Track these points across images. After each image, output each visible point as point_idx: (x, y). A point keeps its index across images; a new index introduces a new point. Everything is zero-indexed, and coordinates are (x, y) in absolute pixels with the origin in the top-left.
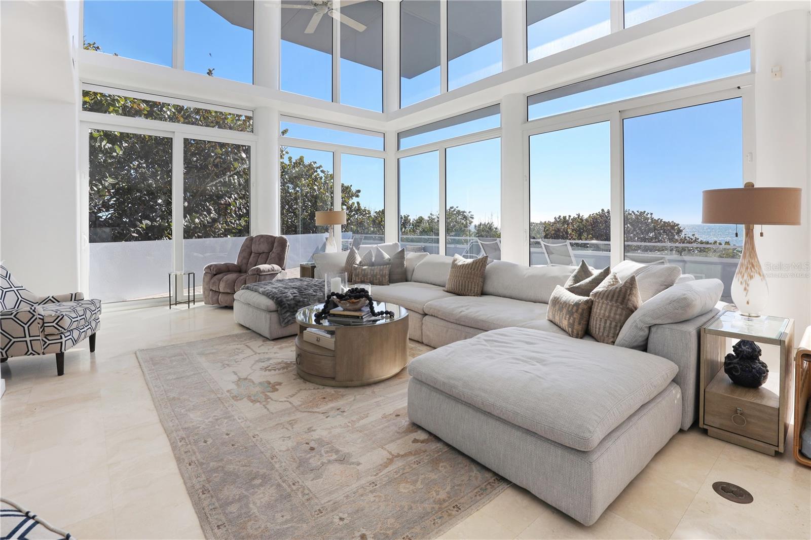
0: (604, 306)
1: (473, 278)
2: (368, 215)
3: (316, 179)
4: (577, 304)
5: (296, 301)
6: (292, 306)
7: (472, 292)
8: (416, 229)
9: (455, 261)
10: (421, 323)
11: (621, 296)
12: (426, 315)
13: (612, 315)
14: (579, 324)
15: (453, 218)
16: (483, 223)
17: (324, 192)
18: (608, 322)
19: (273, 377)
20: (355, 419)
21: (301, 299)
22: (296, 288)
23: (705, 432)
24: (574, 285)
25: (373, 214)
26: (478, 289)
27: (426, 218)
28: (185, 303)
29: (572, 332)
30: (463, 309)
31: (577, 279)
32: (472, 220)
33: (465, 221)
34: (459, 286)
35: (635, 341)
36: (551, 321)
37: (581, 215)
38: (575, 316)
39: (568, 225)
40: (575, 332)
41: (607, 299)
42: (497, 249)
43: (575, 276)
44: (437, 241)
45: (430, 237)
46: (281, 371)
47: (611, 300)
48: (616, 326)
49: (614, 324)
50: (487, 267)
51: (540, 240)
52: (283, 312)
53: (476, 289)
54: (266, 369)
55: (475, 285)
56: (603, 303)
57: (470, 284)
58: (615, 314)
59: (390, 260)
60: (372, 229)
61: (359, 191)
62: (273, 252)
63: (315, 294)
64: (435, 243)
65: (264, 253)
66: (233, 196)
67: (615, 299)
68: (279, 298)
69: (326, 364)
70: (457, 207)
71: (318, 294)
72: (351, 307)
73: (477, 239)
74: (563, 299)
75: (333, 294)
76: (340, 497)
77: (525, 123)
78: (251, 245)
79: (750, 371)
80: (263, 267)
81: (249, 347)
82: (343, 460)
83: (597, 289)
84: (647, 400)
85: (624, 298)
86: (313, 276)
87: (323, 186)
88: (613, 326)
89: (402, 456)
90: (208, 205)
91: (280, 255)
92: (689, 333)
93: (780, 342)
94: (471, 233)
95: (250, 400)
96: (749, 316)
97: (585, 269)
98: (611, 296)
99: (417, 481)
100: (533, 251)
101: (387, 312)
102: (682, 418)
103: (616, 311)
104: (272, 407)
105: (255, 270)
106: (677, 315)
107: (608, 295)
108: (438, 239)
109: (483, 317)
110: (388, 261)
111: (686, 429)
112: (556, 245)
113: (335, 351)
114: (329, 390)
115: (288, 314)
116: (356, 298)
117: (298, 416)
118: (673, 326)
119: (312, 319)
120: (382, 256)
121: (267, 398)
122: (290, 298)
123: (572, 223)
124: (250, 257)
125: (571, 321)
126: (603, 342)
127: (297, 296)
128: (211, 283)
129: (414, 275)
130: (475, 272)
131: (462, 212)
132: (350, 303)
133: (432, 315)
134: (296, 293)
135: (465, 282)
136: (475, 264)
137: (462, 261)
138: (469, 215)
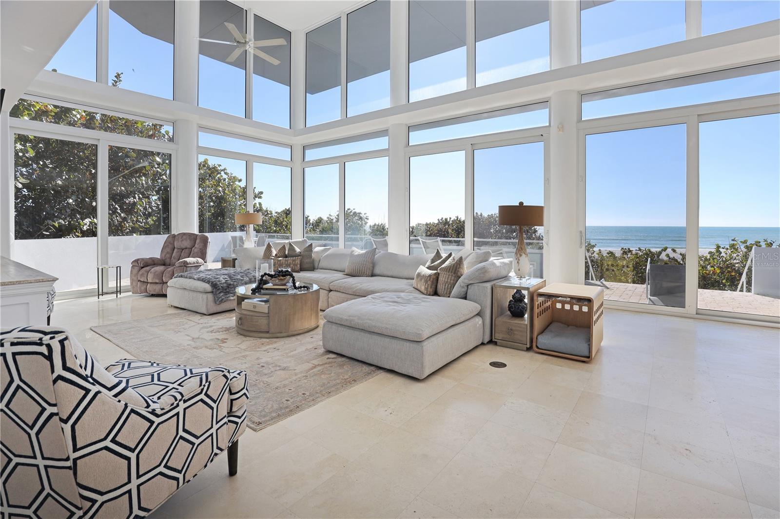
0: (445, 275)
1: (366, 264)
2: (270, 215)
3: (219, 180)
4: (430, 276)
5: (227, 284)
6: (225, 288)
7: (365, 274)
8: (316, 228)
9: (353, 251)
10: (327, 297)
11: (454, 269)
12: (332, 291)
13: (449, 280)
14: (431, 288)
15: (349, 218)
16: (377, 224)
17: (229, 194)
18: (447, 285)
19: (221, 336)
20: (287, 352)
21: (232, 283)
22: (226, 275)
23: (496, 343)
24: (433, 264)
25: (274, 214)
27: (325, 218)
28: (112, 293)
29: (427, 293)
30: (359, 284)
31: (433, 261)
32: (367, 221)
33: (361, 222)
34: (355, 270)
35: (460, 295)
36: (416, 288)
38: (428, 283)
39: (449, 225)
40: (429, 293)
41: (446, 272)
42: (385, 245)
43: (432, 260)
44: (337, 239)
45: (330, 236)
46: (224, 332)
47: (449, 272)
48: (451, 287)
49: (450, 286)
50: (376, 256)
51: (419, 238)
52: (218, 293)
53: (368, 272)
54: (212, 332)
55: (367, 269)
56: (444, 274)
57: (365, 267)
58: (451, 280)
59: (301, 253)
60: (275, 228)
61: (262, 193)
62: (196, 248)
63: (242, 279)
64: (335, 241)
65: (186, 248)
66: (136, 195)
67: (450, 271)
68: (213, 282)
69: (263, 322)
70: (354, 209)
71: (245, 279)
72: (279, 283)
73: (370, 237)
74: (423, 273)
75: (265, 274)
76: (287, 382)
77: (407, 147)
78: (174, 242)
79: (518, 308)
80: (189, 260)
81: (191, 321)
82: (284, 369)
83: (443, 266)
84: (458, 321)
85: (456, 270)
86: (234, 266)
87: (228, 187)
88: (449, 287)
89: (321, 365)
90: (114, 204)
91: (202, 250)
92: (487, 287)
93: (527, 289)
94: (366, 232)
95: (208, 348)
96: (521, 278)
97: (438, 255)
98: (450, 270)
99: (331, 373)
100: (412, 245)
101: (304, 287)
102: (483, 336)
103: (451, 278)
104: (226, 350)
105: (182, 262)
106: (483, 278)
107: (448, 269)
108: (338, 237)
109: (372, 289)
110: (299, 255)
111: (486, 342)
112: (430, 241)
113: (268, 313)
114: (265, 340)
115: (222, 294)
116: (283, 276)
117: (247, 353)
118: (480, 284)
119: (250, 293)
120: (294, 250)
121: (220, 347)
122: (223, 282)
123: (452, 224)
124: (173, 253)
125: (426, 286)
126: (444, 296)
127: (228, 280)
128: (139, 275)
129: (320, 264)
130: (367, 260)
131: (358, 213)
132: (279, 279)
133: (336, 291)
134: (227, 278)
135: (360, 267)
136: (367, 253)
137: (358, 252)
138: (365, 216)
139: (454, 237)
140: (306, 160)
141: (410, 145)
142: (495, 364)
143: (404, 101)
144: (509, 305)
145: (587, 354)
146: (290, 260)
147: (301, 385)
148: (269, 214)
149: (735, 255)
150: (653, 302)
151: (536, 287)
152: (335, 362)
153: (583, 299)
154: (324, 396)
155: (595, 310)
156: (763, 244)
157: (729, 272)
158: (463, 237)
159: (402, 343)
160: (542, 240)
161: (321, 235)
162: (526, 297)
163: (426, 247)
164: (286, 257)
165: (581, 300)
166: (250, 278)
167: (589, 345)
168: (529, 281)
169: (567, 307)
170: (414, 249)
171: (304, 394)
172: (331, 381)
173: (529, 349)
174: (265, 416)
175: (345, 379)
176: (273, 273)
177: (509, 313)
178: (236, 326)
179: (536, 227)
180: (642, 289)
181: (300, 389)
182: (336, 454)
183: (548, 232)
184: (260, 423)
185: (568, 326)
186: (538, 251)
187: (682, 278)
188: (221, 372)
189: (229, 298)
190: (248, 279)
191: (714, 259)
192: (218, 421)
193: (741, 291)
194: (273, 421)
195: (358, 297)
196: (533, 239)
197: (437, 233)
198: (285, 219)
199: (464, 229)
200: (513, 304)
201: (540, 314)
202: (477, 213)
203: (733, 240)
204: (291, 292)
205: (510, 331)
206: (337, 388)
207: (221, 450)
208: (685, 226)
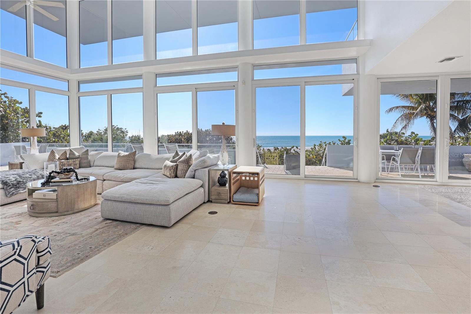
0: (181, 165)
1: (129, 162)
2: (49, 130)
4: (172, 166)
5: (17, 181)
6: (15, 184)
7: (129, 168)
8: (88, 139)
9: (119, 154)
10: (102, 185)
11: (187, 161)
12: (105, 180)
13: (184, 168)
14: (173, 173)
16: (134, 135)
17: (10, 113)
18: (183, 171)
19: (15, 220)
20: (74, 223)
21: (21, 180)
22: (15, 175)
23: (211, 202)
24: (173, 160)
26: (132, 166)
27: (95, 132)
29: (171, 177)
31: (174, 157)
32: (127, 134)
33: (122, 134)
34: (122, 166)
35: (191, 176)
36: (164, 175)
37: (188, 131)
38: (172, 171)
39: (182, 136)
40: (172, 176)
42: (142, 149)
43: (173, 157)
44: (107, 146)
45: (100, 144)
46: (17, 217)
48: (185, 172)
50: (136, 156)
51: (164, 144)
52: (8, 188)
53: (131, 166)
54: (5, 218)
55: (130, 165)
57: (128, 164)
58: (185, 168)
59: (79, 156)
60: (54, 139)
61: (41, 113)
64: (105, 147)
68: (4, 180)
69: (52, 206)
70: (117, 126)
71: (33, 176)
72: (65, 177)
73: (131, 144)
74: (168, 165)
75: (53, 172)
76: (76, 243)
77: (155, 87)
79: (223, 181)
82: (73, 234)
83: (180, 160)
84: (190, 191)
86: (21, 168)
87: (8, 108)
88: (184, 172)
89: (101, 228)
92: (206, 171)
93: (228, 170)
94: (127, 141)
95: (4, 230)
96: (224, 165)
97: (177, 154)
98: (184, 162)
99: (109, 232)
100: (160, 149)
101: (85, 179)
102: (204, 198)
103: (185, 167)
104: (22, 229)
106: (204, 165)
107: (183, 162)
109: (135, 177)
110: (78, 157)
111: (206, 202)
112: (171, 146)
113: (57, 199)
114: (54, 218)
115: (12, 189)
116: (68, 172)
117: (40, 229)
118: (202, 169)
119: (39, 185)
120: (74, 154)
121: (16, 227)
122: (13, 180)
123: (184, 135)
125: (170, 173)
126: (181, 178)
127: (17, 179)
129: (94, 163)
130: (130, 159)
131: (121, 128)
132: (64, 175)
133: (108, 180)
134: (17, 177)
135: (125, 163)
136: (130, 155)
137: (123, 153)
138: (125, 130)
139: (185, 143)
140: (81, 91)
141: (157, 86)
142: (211, 213)
143: (153, 58)
144: (218, 180)
145: (257, 201)
146: (71, 161)
147: (88, 243)
149: (321, 149)
150: (286, 173)
151: (232, 169)
152: (112, 225)
153: (255, 173)
154: (105, 246)
155: (260, 178)
156: (332, 143)
157: (319, 157)
158: (191, 143)
159: (157, 207)
160: (235, 144)
161: (93, 144)
162: (227, 175)
163: (168, 149)
164: (67, 159)
165: (253, 174)
166: (38, 175)
167: (258, 197)
168: (228, 166)
169: (248, 178)
170: (161, 151)
171: (90, 248)
172: (109, 237)
173: (229, 203)
174: (62, 267)
175: (120, 234)
176: (58, 171)
177: (218, 184)
178: (28, 211)
179: (232, 136)
180: (282, 167)
181: (87, 245)
182: (117, 279)
183: (237, 139)
184: (58, 272)
185: (248, 188)
186: (233, 150)
187: (298, 161)
188: (30, 239)
189: (19, 192)
190: (36, 176)
191: (313, 151)
192: (28, 272)
193: (323, 165)
194: (69, 268)
195: (125, 183)
196: (230, 144)
197: (175, 141)
198: (63, 133)
199: (191, 138)
200: (220, 179)
201: (234, 183)
202: (199, 129)
203: (321, 142)
204: (75, 183)
205: (219, 194)
206: (115, 240)
207: (32, 292)
208: (300, 135)
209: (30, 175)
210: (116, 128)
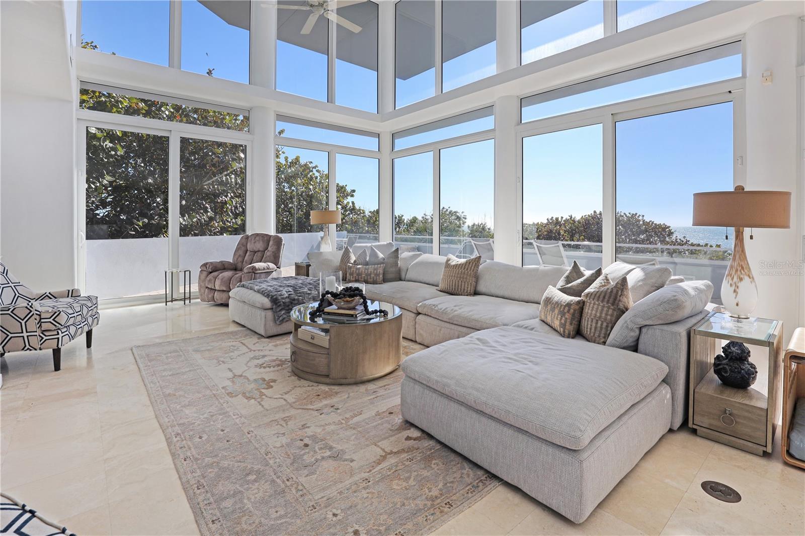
1: (466, 278)
3: (311, 179)
4: (569, 305)
5: (291, 299)
6: (287, 304)
7: (465, 291)
8: (410, 229)
9: (448, 260)
10: (414, 322)
11: (612, 297)
12: (419, 314)
14: (571, 324)
15: (446, 218)
16: (476, 223)
17: (320, 192)
19: (269, 374)
20: (348, 417)
21: (296, 297)
22: (291, 286)
23: (694, 432)
24: (566, 286)
25: (367, 213)
26: (471, 289)
27: (420, 218)
28: (181, 300)
31: (569, 280)
32: (466, 221)
33: (458, 221)
34: (452, 285)
35: (625, 343)
36: (543, 321)
37: (573, 217)
38: (566, 316)
40: (567, 332)
41: (598, 300)
43: (568, 277)
44: (431, 241)
45: (424, 237)
46: (275, 368)
47: (603, 301)
49: (605, 324)
51: (532, 241)
52: (278, 310)
53: (469, 289)
55: (468, 285)
56: (594, 304)
57: (463, 284)
59: (384, 260)
60: (367, 228)
61: (354, 191)
62: (268, 251)
63: (309, 292)
65: (259, 251)
66: (229, 194)
67: (606, 300)
68: (274, 296)
69: (321, 361)
70: (449, 208)
71: (313, 292)
72: (346, 306)
73: (470, 239)
74: (556, 299)
75: (328, 293)
77: (518, 125)
78: (247, 244)
79: (736, 370)
80: (258, 265)
81: (244, 345)
82: (336, 457)
83: (589, 290)
85: (615, 299)
86: (306, 275)
88: (604, 327)
89: (395, 453)
90: (204, 203)
91: (275, 254)
92: (679, 334)
94: (465, 233)
95: (245, 396)
96: (739, 318)
97: (577, 271)
98: (602, 297)
100: (525, 251)
101: (381, 311)
103: (608, 311)
104: (267, 403)
105: (250, 268)
106: (668, 316)
107: (600, 296)
108: (432, 239)
109: (476, 316)
110: (382, 262)
111: (676, 428)
112: (547, 246)
113: (329, 349)
114: (322, 388)
115: (283, 312)
116: (351, 296)
117: (292, 412)
118: (665, 328)
119: (307, 317)
120: (376, 255)
121: (262, 395)
122: (285, 296)
124: (245, 255)
125: (563, 322)
126: (594, 342)
127: (292, 294)
128: (207, 281)
129: (407, 274)
130: (468, 272)
131: (455, 212)
132: (344, 301)
133: (426, 314)
134: (291, 292)
135: (458, 281)
136: (468, 264)
137: (455, 260)
138: (462, 215)
140: (396, 149)
141: (522, 122)
143: (515, 65)
144: (717, 364)
146: (370, 268)
148: (362, 213)
161: (415, 236)
163: (542, 254)
164: (367, 264)
170: (528, 257)
173: (771, 456)
175: (432, 499)
178: (290, 359)
195: (456, 328)
197: (553, 236)
200: (725, 363)
204: (361, 319)
205: (728, 416)
209: (309, 290)
210: (449, 211)
